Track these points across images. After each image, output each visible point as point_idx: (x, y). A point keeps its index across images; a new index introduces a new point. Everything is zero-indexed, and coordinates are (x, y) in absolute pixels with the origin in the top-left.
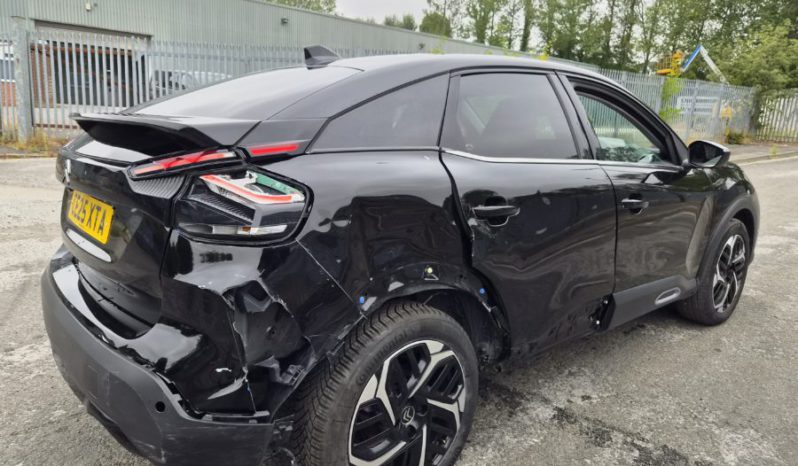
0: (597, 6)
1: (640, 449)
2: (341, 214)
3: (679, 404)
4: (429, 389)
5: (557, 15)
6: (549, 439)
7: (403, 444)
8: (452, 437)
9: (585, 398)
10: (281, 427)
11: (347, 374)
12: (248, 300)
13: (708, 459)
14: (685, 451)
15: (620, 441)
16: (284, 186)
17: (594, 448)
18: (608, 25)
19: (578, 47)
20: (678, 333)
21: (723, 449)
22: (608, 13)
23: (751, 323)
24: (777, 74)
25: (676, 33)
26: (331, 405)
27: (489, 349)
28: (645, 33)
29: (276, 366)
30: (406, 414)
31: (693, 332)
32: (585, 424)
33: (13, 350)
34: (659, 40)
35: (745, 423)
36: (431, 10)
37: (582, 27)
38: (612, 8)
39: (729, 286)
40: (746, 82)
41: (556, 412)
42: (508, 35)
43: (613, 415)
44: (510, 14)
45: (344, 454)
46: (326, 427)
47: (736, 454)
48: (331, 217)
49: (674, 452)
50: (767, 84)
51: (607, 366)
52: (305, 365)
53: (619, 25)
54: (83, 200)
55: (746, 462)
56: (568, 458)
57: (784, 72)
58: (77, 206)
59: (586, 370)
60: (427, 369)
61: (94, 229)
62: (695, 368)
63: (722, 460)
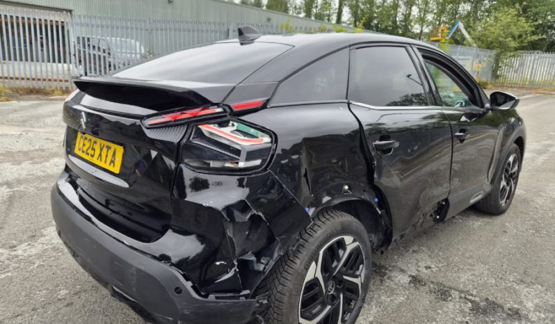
1: (472, 302)
2: (295, 149)
3: (489, 269)
4: (344, 269)
6: (411, 297)
7: (329, 307)
8: (356, 300)
9: (428, 268)
10: (260, 301)
11: (298, 261)
12: (237, 214)
13: (516, 306)
14: (500, 301)
15: (457, 297)
16: (256, 131)
17: (442, 303)
18: (395, 6)
19: (376, 21)
20: (477, 221)
21: (523, 299)
23: (522, 212)
24: (510, 41)
25: (441, 12)
26: (289, 284)
27: (374, 238)
28: (420, 12)
29: (253, 258)
30: (330, 287)
31: (486, 220)
32: (432, 286)
33: (15, 247)
34: (430, 17)
35: (533, 281)
37: (378, 7)
39: (508, 188)
40: (489, 46)
41: (411, 278)
42: (328, 12)
43: (449, 279)
45: (296, 317)
46: (286, 299)
47: (532, 302)
49: (494, 303)
50: (504, 48)
51: (436, 245)
52: (271, 256)
53: (403, 7)
54: (90, 140)
55: (540, 307)
56: (426, 310)
57: (515, 39)
58: (84, 145)
59: (424, 249)
60: (344, 255)
61: (105, 162)
62: (494, 245)
63: (525, 306)
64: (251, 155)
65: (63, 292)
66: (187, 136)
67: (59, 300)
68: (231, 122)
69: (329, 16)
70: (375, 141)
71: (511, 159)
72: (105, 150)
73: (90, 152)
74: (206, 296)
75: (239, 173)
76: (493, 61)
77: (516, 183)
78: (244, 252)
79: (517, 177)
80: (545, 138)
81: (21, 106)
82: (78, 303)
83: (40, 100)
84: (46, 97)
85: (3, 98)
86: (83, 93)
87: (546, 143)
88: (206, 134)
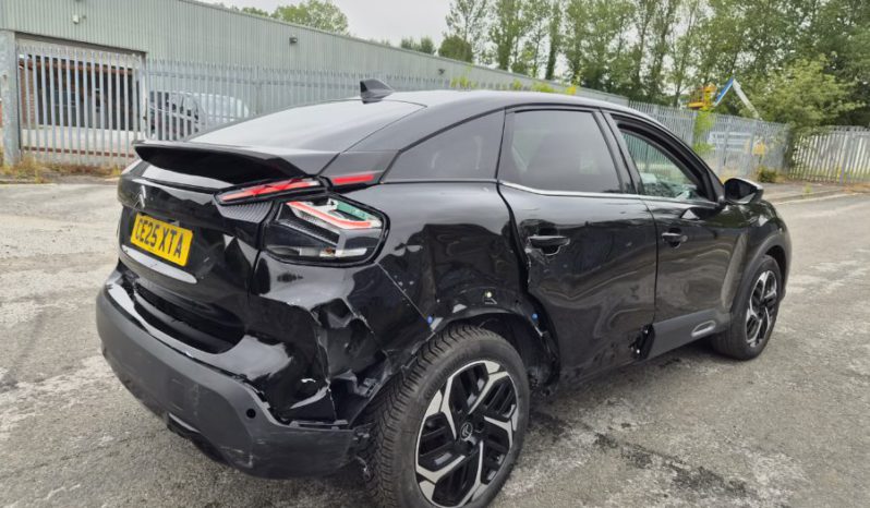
1: (678, 470)
3: (714, 431)
4: (487, 407)
5: (584, 43)
6: (592, 461)
7: (462, 457)
8: (505, 454)
9: (625, 425)
10: (360, 434)
11: (415, 388)
12: (332, 318)
13: (742, 479)
14: (720, 472)
15: (660, 463)
16: (363, 212)
17: (634, 470)
18: (637, 54)
19: (606, 77)
20: (712, 367)
21: (755, 470)
22: (638, 41)
23: (782, 358)
24: (811, 110)
25: (708, 65)
26: (402, 417)
27: (538, 373)
28: (676, 64)
29: (353, 378)
30: (465, 431)
31: (727, 366)
32: (626, 448)
33: (43, 380)
34: (691, 72)
35: (776, 448)
36: (452, 33)
37: (610, 56)
38: (642, 37)
39: (761, 321)
40: (779, 118)
41: (598, 438)
42: (533, 62)
43: (653, 440)
44: (534, 39)
45: (412, 463)
46: (397, 437)
47: (768, 475)
48: (405, 242)
49: (710, 473)
50: (801, 121)
51: (645, 397)
52: (379, 379)
53: (648, 54)
54: (151, 224)
55: (777, 482)
56: (611, 479)
57: (818, 109)
58: (143, 231)
59: (625, 401)
60: (485, 387)
61: (169, 252)
62: (729, 399)
63: (755, 480)
64: (352, 243)
65: (107, 439)
66: (271, 216)
67: (100, 448)
68: (330, 200)
69: (535, 67)
70: (532, 235)
71: (763, 278)
72: (169, 235)
73: (151, 239)
74: (288, 423)
75: (336, 265)
76: (784, 140)
77: (774, 315)
78: (343, 371)
79: (776, 306)
80: (848, 257)
81: (61, 192)
82: (126, 452)
83: (91, 182)
84: (100, 179)
85: (36, 179)
86: (146, 163)
87: (848, 263)
88: (298, 215)
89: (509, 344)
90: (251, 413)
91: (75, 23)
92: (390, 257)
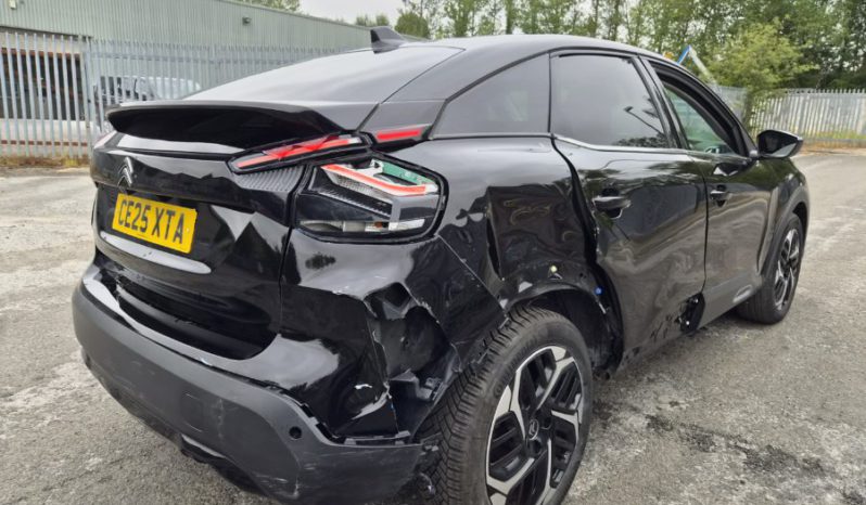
0: (581, 5)
1: (746, 451)
2: (478, 206)
3: (767, 403)
4: (553, 400)
5: (540, 16)
6: (652, 448)
7: (531, 461)
8: (572, 451)
9: (674, 404)
10: (427, 448)
11: (483, 385)
12: (387, 306)
13: (814, 455)
14: (791, 450)
15: (723, 445)
16: (415, 175)
17: (701, 454)
18: (592, 25)
20: (740, 333)
21: (824, 444)
22: (592, 13)
23: (807, 319)
24: (768, 74)
25: (662, 34)
26: (470, 421)
27: (596, 356)
28: (630, 34)
29: (414, 379)
30: (532, 428)
31: (755, 332)
32: (682, 430)
33: (11, 395)
34: (645, 41)
35: (837, 418)
36: (407, 9)
37: (567, 27)
38: (596, 8)
39: (786, 282)
40: (737, 83)
41: (648, 421)
43: (710, 418)
44: (491, 14)
45: (483, 476)
46: (466, 446)
47: (839, 449)
48: (467, 209)
49: (779, 451)
50: (758, 85)
51: (684, 371)
52: (442, 377)
53: (604, 26)
54: (139, 205)
55: (850, 455)
56: (678, 467)
57: (774, 72)
58: (129, 214)
59: (665, 376)
60: (553, 377)
61: (166, 236)
62: (770, 367)
63: (828, 455)
64: (408, 214)
65: (95, 461)
66: (304, 183)
67: (88, 472)
68: (373, 161)
70: (595, 196)
71: (790, 237)
72: (165, 217)
73: (140, 223)
74: (341, 441)
75: (390, 241)
76: (743, 104)
77: (797, 275)
78: (398, 372)
79: (798, 266)
81: (11, 186)
82: (120, 476)
83: (42, 174)
84: (51, 170)
86: (120, 134)
87: (833, 220)
88: (335, 180)
89: (573, 325)
90: (296, 432)
91: (13, 9)
92: (450, 227)
